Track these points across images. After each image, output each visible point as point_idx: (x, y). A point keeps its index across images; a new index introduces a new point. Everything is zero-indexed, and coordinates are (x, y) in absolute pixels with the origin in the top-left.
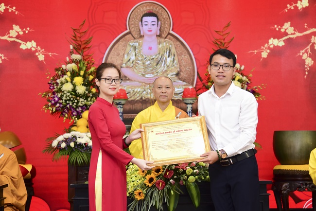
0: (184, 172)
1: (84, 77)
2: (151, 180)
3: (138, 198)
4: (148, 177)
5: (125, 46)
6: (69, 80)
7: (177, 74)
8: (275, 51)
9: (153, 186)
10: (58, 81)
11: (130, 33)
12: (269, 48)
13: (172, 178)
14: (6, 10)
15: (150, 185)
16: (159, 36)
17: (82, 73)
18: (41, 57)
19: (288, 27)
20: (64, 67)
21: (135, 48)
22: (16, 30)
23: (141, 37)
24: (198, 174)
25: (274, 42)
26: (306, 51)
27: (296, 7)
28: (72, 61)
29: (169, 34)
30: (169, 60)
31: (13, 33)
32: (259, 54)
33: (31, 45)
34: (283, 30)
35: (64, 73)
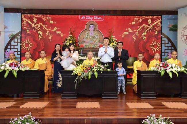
0: (93, 68)
1: (72, 41)
2: (84, 70)
3: (79, 75)
4: (83, 69)
5: (85, 33)
6: (68, 42)
7: (99, 41)
8: (126, 35)
9: (84, 72)
10: (65, 42)
11: (86, 29)
12: (124, 35)
13: (90, 69)
14: (53, 23)
15: (83, 71)
16: (94, 30)
17: (72, 40)
18: (62, 36)
19: (129, 29)
20: (67, 38)
21: (87, 34)
22: (56, 28)
23: (89, 30)
24: (97, 69)
25: (126, 33)
26: (134, 36)
27: (132, 24)
28: (69, 37)
29: (97, 30)
30: (97, 37)
31: (55, 29)
32: (122, 36)
33: (59, 32)
34: (128, 30)
35: (67, 40)
